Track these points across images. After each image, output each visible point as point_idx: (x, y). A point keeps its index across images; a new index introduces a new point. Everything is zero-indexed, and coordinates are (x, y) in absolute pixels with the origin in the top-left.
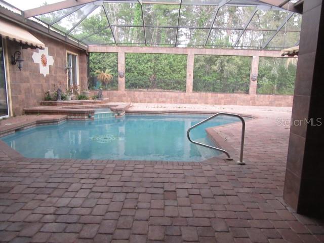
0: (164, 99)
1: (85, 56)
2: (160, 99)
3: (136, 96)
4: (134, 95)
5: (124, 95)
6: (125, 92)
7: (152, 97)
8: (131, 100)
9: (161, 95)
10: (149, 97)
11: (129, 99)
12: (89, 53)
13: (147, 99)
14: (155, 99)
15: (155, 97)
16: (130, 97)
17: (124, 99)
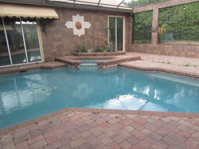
0: (193, 53)
1: (131, 17)
2: (189, 53)
3: (166, 49)
4: (164, 48)
5: (155, 48)
6: (157, 45)
7: (180, 50)
8: (161, 52)
9: (191, 49)
10: (177, 50)
11: (159, 51)
12: (134, 14)
13: (175, 52)
14: (183, 53)
15: (183, 51)
16: (160, 49)
17: (155, 51)
